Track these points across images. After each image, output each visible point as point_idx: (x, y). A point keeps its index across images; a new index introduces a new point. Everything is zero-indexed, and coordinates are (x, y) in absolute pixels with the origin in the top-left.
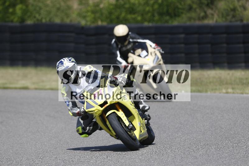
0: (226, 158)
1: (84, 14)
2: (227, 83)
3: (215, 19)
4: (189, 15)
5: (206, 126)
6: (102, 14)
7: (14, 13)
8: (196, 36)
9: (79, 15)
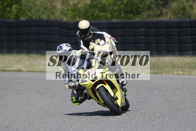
0: (177, 126)
1: (66, 12)
2: (178, 67)
3: (169, 17)
4: (148, 13)
5: (162, 101)
6: (80, 12)
7: (10, 12)
8: (154, 29)
9: (62, 13)
